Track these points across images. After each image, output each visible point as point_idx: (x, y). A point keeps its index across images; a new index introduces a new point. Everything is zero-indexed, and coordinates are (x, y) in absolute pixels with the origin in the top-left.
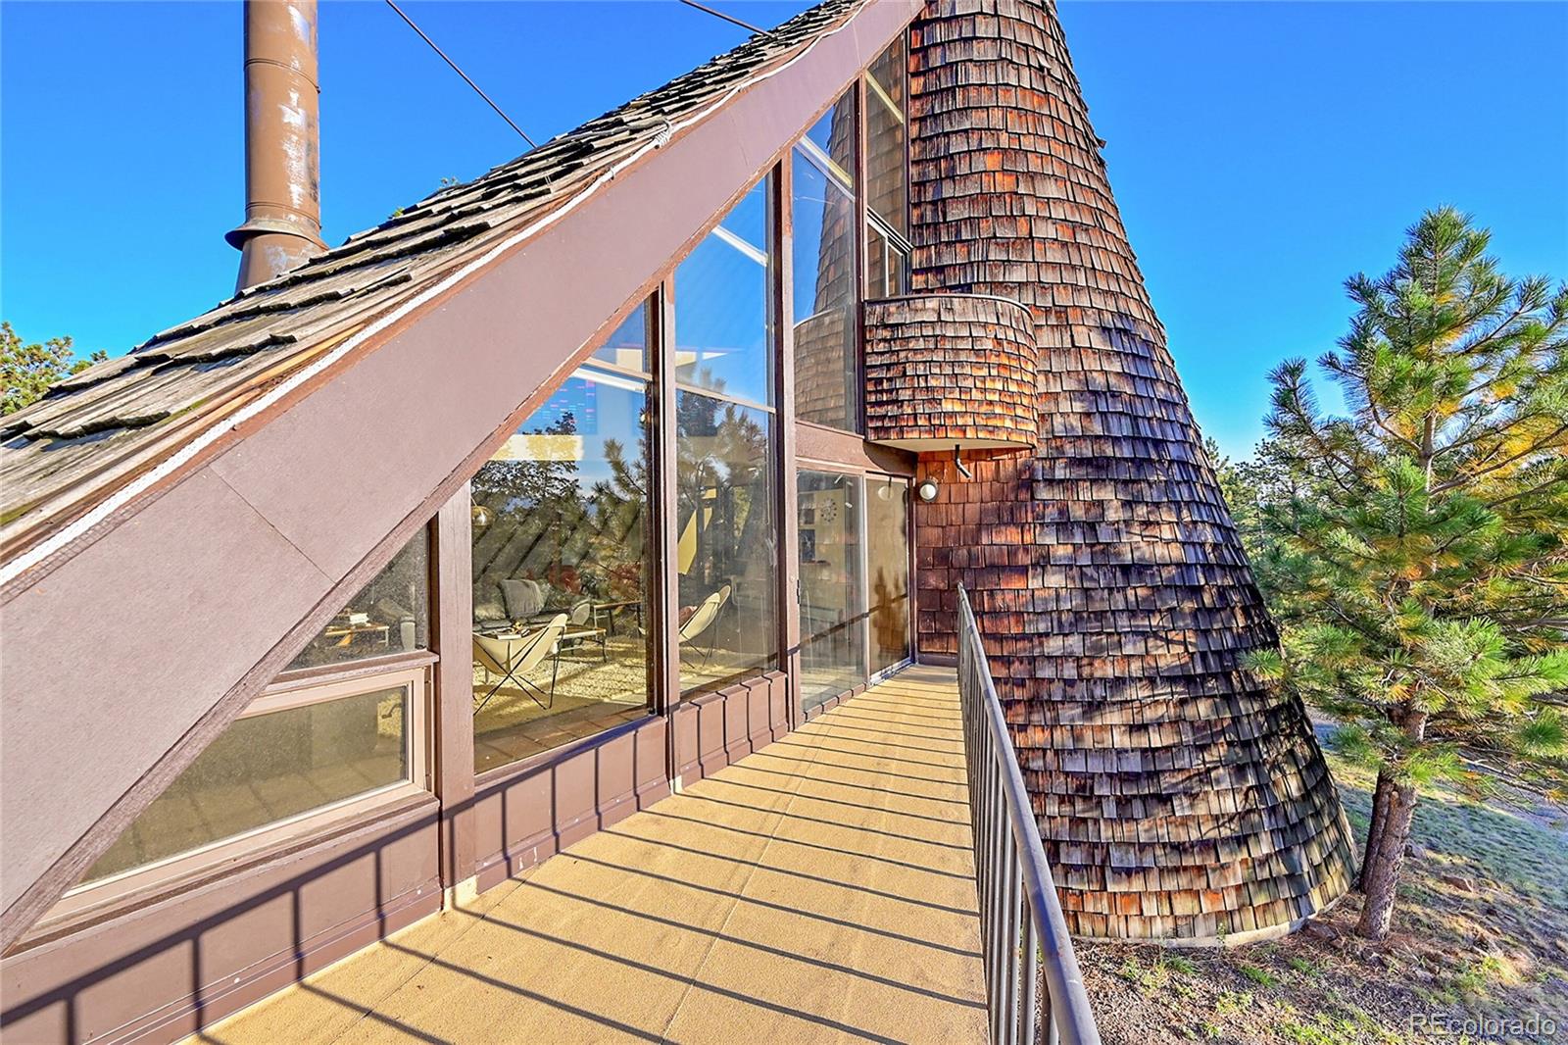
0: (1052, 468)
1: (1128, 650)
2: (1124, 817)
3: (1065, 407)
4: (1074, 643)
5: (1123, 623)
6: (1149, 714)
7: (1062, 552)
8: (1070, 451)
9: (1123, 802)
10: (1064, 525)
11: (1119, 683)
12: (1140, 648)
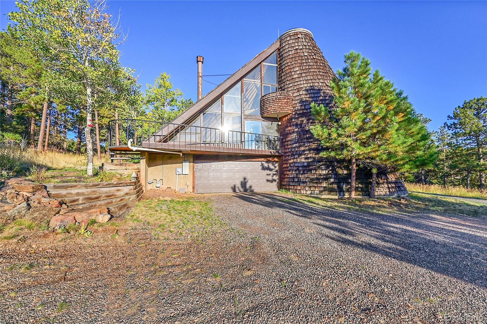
0: (295, 116)
1: (306, 145)
2: (304, 173)
3: (298, 105)
4: (297, 145)
5: (306, 141)
6: (309, 156)
7: (296, 130)
8: (298, 113)
9: (304, 171)
10: (297, 125)
11: (304, 151)
12: (308, 145)
